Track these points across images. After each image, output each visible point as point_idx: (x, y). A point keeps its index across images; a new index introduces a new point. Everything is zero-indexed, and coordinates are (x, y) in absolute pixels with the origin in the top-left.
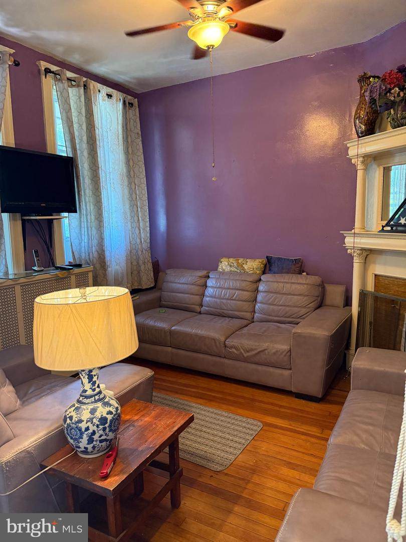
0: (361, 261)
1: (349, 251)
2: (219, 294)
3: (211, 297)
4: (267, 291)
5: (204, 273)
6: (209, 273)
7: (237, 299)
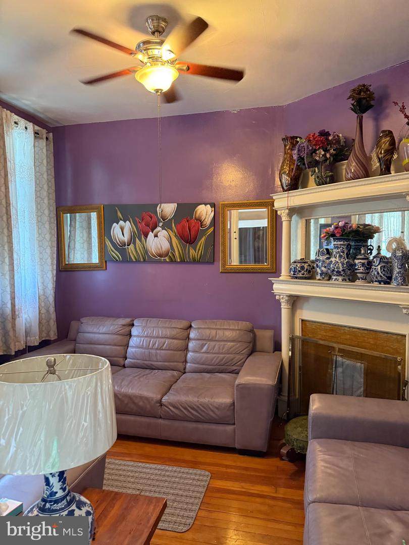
0: (289, 307)
1: (277, 297)
2: (146, 345)
3: (137, 347)
4: (199, 338)
5: (128, 320)
6: (133, 321)
7: (167, 349)
